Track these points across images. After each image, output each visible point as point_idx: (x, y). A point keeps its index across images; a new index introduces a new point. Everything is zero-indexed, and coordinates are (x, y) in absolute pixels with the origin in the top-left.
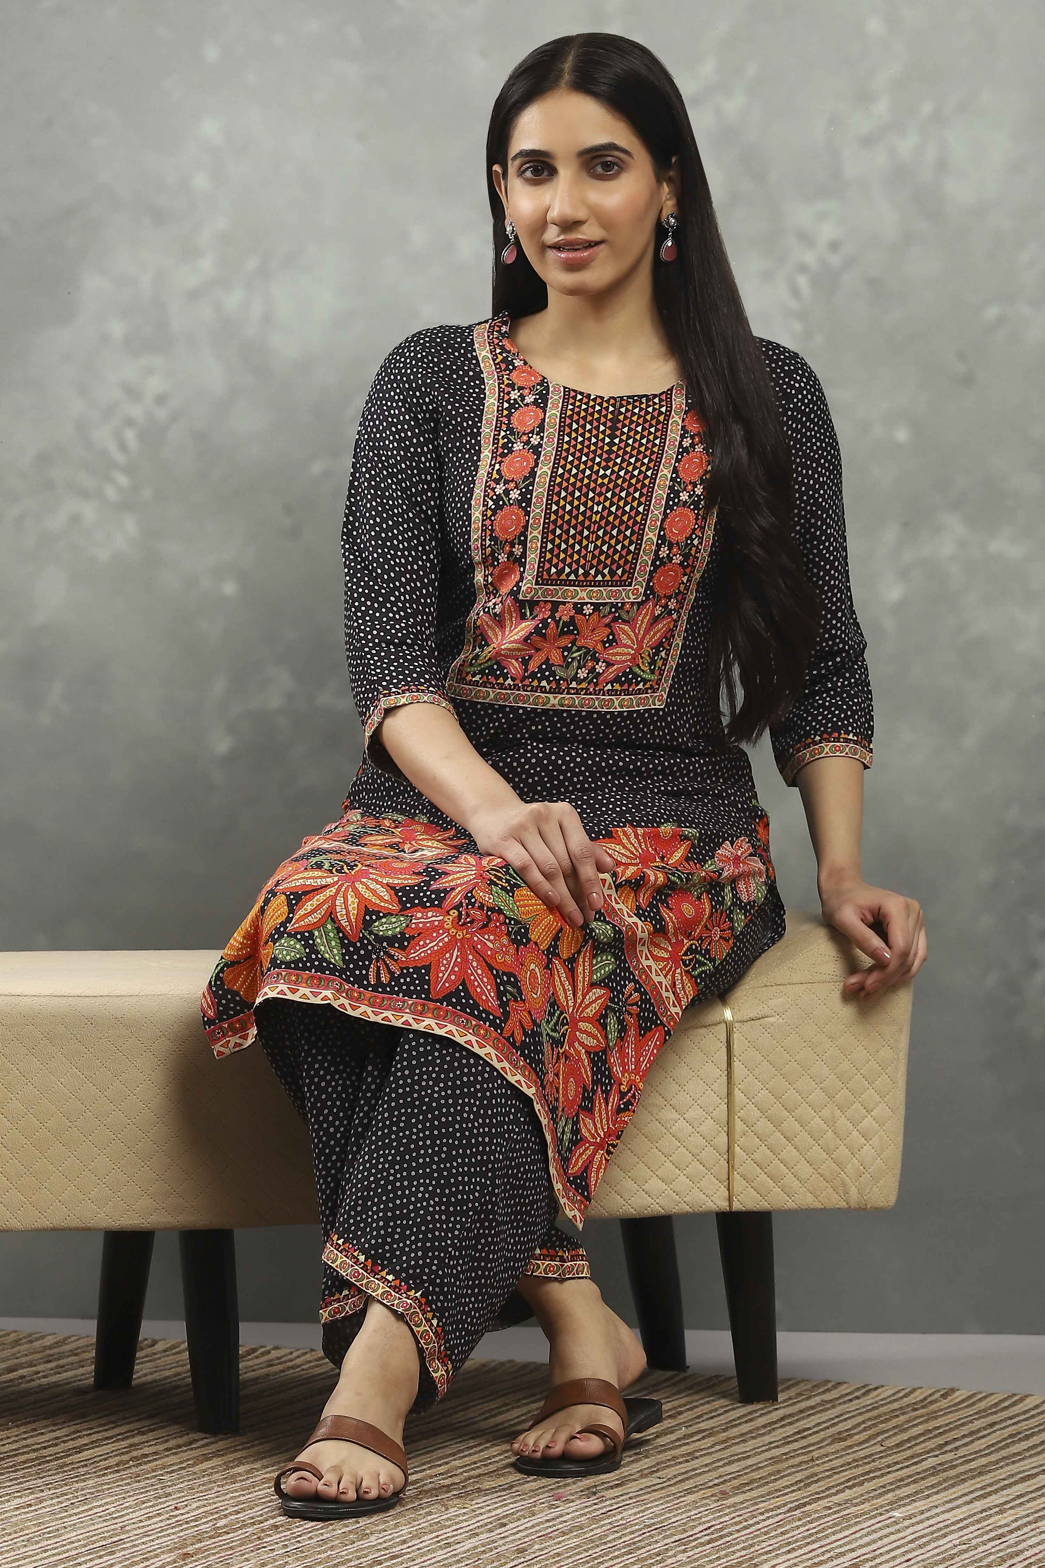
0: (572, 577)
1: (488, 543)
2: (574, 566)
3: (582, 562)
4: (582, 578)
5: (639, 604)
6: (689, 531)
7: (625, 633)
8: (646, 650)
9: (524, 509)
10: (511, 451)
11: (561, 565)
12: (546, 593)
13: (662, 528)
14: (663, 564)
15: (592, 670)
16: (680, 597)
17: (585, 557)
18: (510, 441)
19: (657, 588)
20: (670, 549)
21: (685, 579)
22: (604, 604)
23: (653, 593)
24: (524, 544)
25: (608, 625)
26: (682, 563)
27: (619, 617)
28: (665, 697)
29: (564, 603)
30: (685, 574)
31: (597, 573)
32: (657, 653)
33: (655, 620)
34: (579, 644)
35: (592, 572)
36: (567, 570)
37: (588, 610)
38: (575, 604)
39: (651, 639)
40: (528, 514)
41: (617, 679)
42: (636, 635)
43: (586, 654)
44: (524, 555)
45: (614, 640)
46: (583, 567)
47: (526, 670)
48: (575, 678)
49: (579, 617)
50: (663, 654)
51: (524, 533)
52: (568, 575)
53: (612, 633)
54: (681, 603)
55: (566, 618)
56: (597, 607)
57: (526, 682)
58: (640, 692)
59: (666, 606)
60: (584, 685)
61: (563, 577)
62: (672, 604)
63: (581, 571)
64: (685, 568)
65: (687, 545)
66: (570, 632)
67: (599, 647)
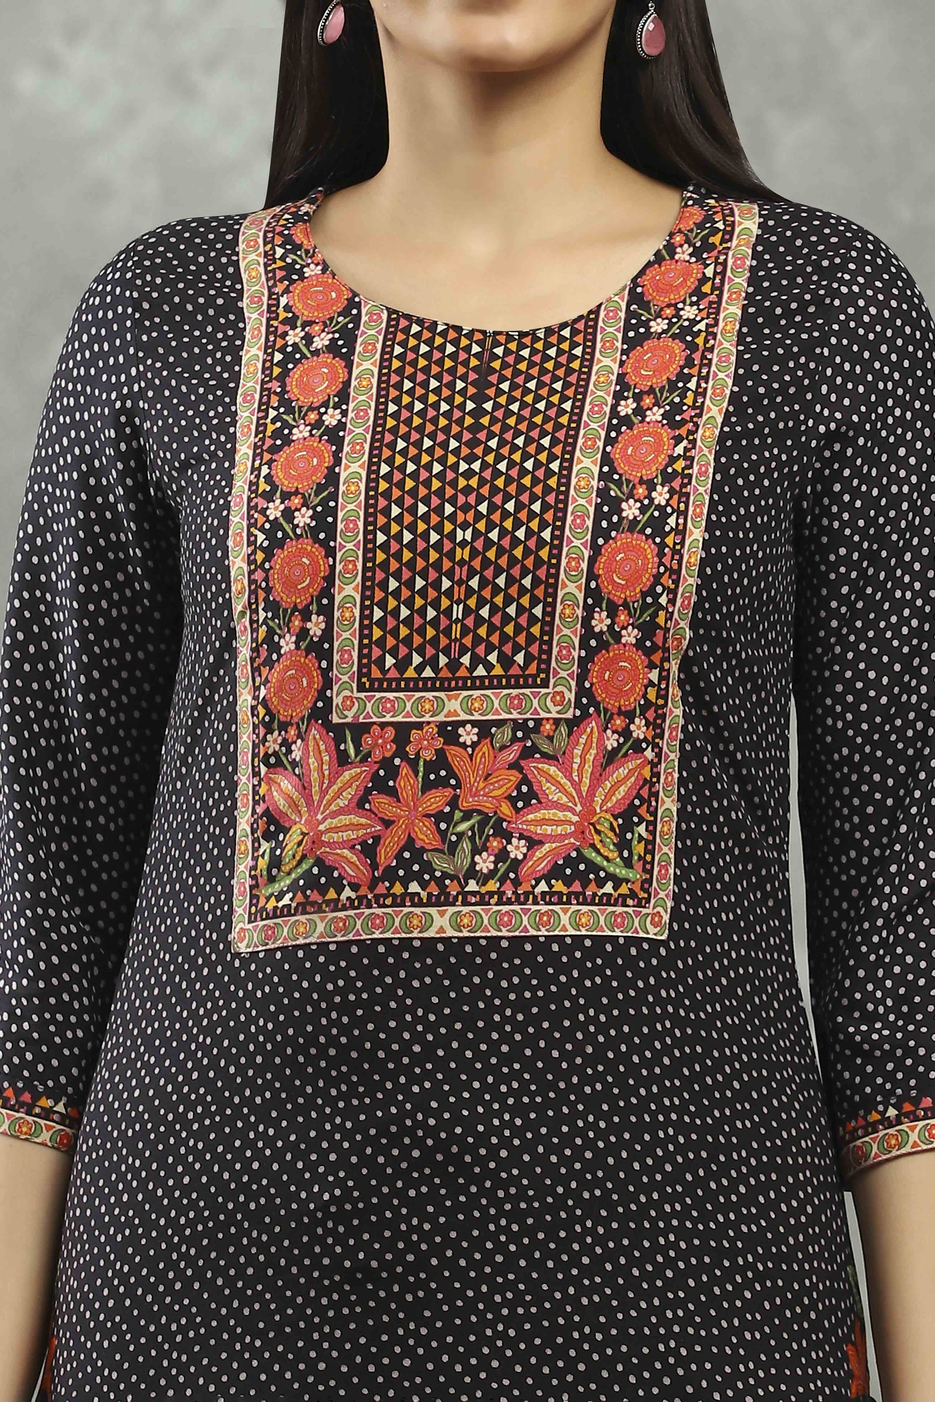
0: (428, 673)
1: (262, 615)
2: (430, 651)
3: (444, 641)
4: (445, 673)
5: (573, 724)
6: (646, 580)
7: (551, 779)
8: (605, 821)
9: (324, 544)
10: (288, 441)
11: (403, 651)
12: (382, 707)
13: (591, 575)
14: (603, 645)
15: (502, 855)
16: (651, 714)
17: (448, 632)
18: (285, 424)
19: (600, 695)
20: (612, 614)
21: (654, 675)
22: (500, 723)
23: (593, 702)
24: (327, 612)
25: (515, 766)
26: (639, 644)
27: (535, 749)
28: (666, 918)
29: (419, 726)
30: (652, 666)
31: (475, 661)
32: (628, 826)
33: (611, 758)
34: (465, 804)
35: (466, 660)
36: (417, 659)
37: (468, 735)
38: (442, 726)
39: (608, 796)
40: (331, 553)
41: (554, 873)
42: (577, 786)
43: (483, 824)
44: (328, 634)
45: (532, 794)
46: (447, 652)
47: (374, 866)
48: (472, 873)
49: (452, 751)
50: (642, 829)
51: (327, 591)
52: (420, 669)
53: (525, 780)
54: (657, 726)
55: (428, 755)
56: (484, 728)
57: (381, 888)
58: (607, 900)
59: (626, 733)
60: (493, 886)
61: (410, 673)
62: (639, 730)
63: (443, 660)
64: (648, 653)
65: (645, 606)
66: (442, 783)
67: (506, 809)
